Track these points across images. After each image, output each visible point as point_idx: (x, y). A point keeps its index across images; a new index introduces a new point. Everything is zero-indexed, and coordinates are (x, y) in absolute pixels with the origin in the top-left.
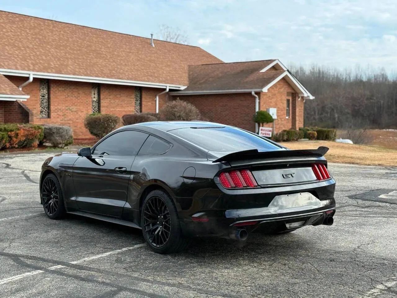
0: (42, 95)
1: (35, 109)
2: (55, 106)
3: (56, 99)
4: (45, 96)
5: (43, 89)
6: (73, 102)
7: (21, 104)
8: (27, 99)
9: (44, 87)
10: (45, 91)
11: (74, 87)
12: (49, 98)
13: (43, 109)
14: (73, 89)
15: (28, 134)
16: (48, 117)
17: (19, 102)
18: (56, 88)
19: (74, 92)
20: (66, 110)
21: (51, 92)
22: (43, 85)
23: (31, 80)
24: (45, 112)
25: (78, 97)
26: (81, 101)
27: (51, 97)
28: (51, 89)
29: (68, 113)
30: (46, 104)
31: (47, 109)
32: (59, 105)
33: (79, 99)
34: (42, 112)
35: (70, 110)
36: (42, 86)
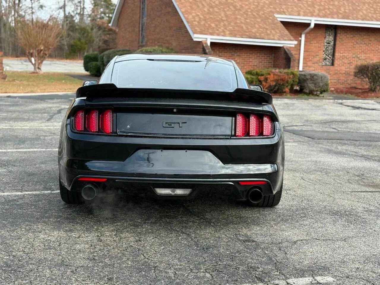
0: (328, 42)
1: (318, 56)
2: (341, 53)
3: (342, 46)
4: (330, 43)
5: (329, 36)
6: (363, 49)
7: (286, 50)
8: (295, 45)
9: (330, 33)
10: (331, 38)
11: (364, 34)
12: (335, 45)
13: (327, 56)
14: (364, 35)
15: (278, 79)
16: (331, 64)
17: (285, 47)
18: (344, 35)
19: (364, 38)
20: (353, 58)
21: (338, 38)
22: (330, 32)
23: (312, 26)
24: (329, 59)
25: (369, 44)
26: (372, 49)
27: (337, 44)
28: (337, 36)
29: (354, 61)
30: (330, 51)
31: (332, 56)
32: (345, 52)
33: (369, 46)
34: (325, 59)
35: (357, 58)
36: (328, 33)
